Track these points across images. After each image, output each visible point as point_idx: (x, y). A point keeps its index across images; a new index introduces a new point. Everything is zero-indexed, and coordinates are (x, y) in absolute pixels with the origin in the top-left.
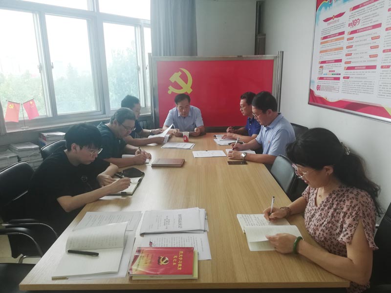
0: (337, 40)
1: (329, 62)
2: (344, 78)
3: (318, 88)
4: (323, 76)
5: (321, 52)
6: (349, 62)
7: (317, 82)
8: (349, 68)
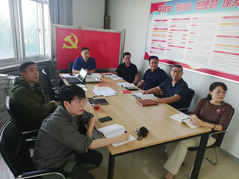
0: (163, 31)
1: (158, 41)
2: (167, 49)
3: (151, 52)
4: (154, 47)
5: (153, 35)
6: (170, 43)
7: (150, 49)
8: (170, 46)
